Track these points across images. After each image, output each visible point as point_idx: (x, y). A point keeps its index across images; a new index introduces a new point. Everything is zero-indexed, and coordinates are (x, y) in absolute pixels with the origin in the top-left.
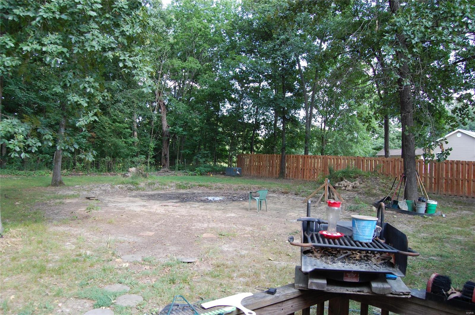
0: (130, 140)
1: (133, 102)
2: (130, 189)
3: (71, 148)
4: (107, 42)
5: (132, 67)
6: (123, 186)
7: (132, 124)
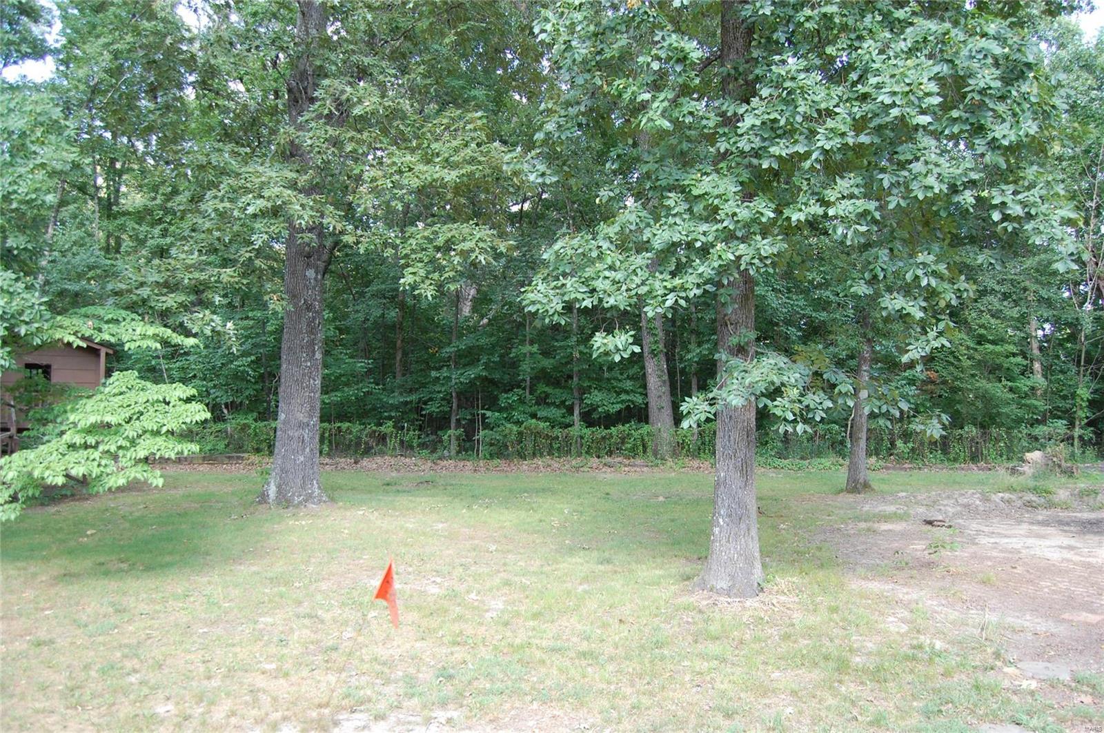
0: (1023, 384)
1: (1025, 289)
2: (1030, 505)
3: (892, 411)
4: (959, 171)
5: (1023, 215)
6: (1013, 497)
7: (1025, 343)
